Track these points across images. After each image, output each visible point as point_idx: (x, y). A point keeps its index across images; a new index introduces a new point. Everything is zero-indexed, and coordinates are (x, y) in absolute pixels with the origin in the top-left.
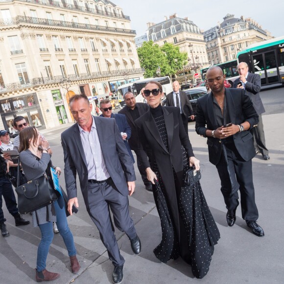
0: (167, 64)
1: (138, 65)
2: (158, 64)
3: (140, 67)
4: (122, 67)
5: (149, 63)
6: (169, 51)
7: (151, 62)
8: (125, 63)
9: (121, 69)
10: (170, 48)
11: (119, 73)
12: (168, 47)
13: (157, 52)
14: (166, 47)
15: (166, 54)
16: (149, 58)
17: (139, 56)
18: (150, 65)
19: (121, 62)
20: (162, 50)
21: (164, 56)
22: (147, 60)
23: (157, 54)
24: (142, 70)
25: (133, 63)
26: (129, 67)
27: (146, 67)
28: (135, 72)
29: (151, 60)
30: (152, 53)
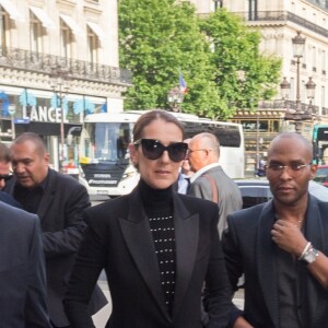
0: (208, 79)
1: (109, 55)
2: (178, 71)
3: (117, 65)
4: (52, 46)
5: (151, 60)
6: (226, 39)
7: (158, 56)
8: (68, 36)
9: (47, 52)
10: (229, 31)
11: (37, 63)
12: (223, 24)
13: (186, 29)
14: (219, 23)
15: (212, 46)
16: (153, 43)
17: (123, 25)
18: (151, 67)
19: (52, 26)
20: (202, 28)
21: (206, 49)
22: (144, 47)
23: (184, 36)
24: (122, 78)
25: (94, 42)
26: (79, 52)
27: (139, 70)
28: (95, 76)
29: (159, 50)
30: (166, 28)
